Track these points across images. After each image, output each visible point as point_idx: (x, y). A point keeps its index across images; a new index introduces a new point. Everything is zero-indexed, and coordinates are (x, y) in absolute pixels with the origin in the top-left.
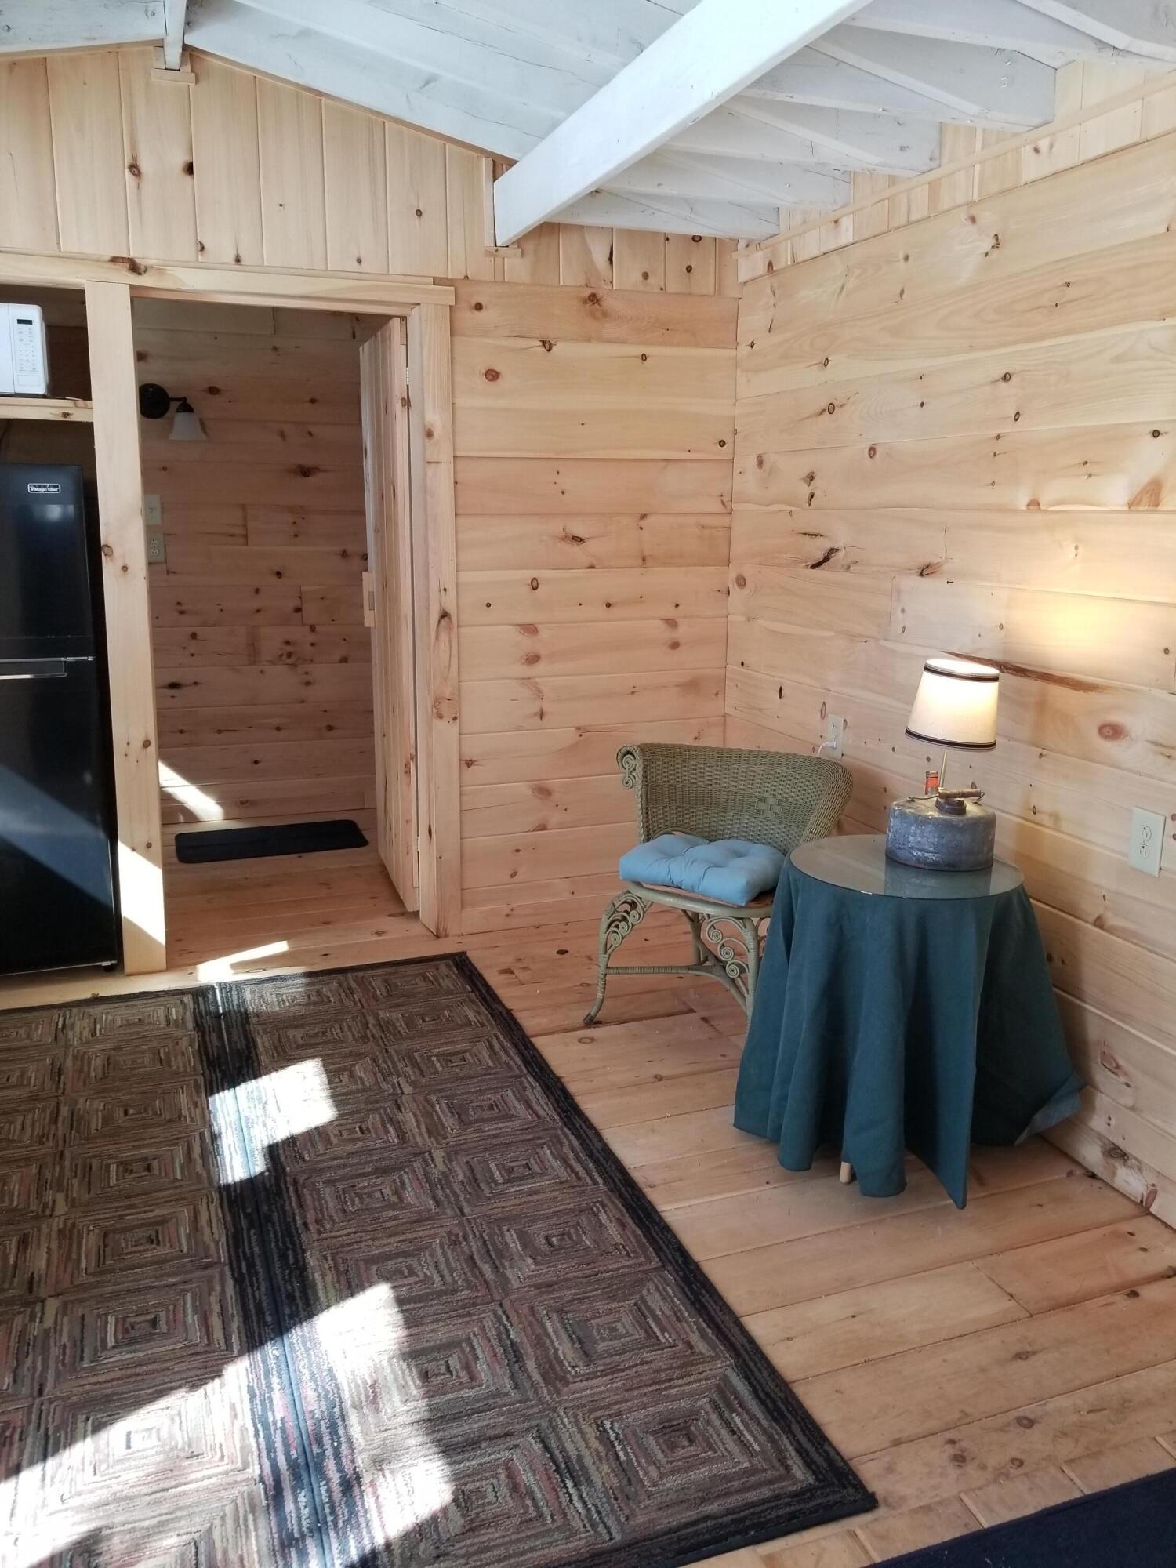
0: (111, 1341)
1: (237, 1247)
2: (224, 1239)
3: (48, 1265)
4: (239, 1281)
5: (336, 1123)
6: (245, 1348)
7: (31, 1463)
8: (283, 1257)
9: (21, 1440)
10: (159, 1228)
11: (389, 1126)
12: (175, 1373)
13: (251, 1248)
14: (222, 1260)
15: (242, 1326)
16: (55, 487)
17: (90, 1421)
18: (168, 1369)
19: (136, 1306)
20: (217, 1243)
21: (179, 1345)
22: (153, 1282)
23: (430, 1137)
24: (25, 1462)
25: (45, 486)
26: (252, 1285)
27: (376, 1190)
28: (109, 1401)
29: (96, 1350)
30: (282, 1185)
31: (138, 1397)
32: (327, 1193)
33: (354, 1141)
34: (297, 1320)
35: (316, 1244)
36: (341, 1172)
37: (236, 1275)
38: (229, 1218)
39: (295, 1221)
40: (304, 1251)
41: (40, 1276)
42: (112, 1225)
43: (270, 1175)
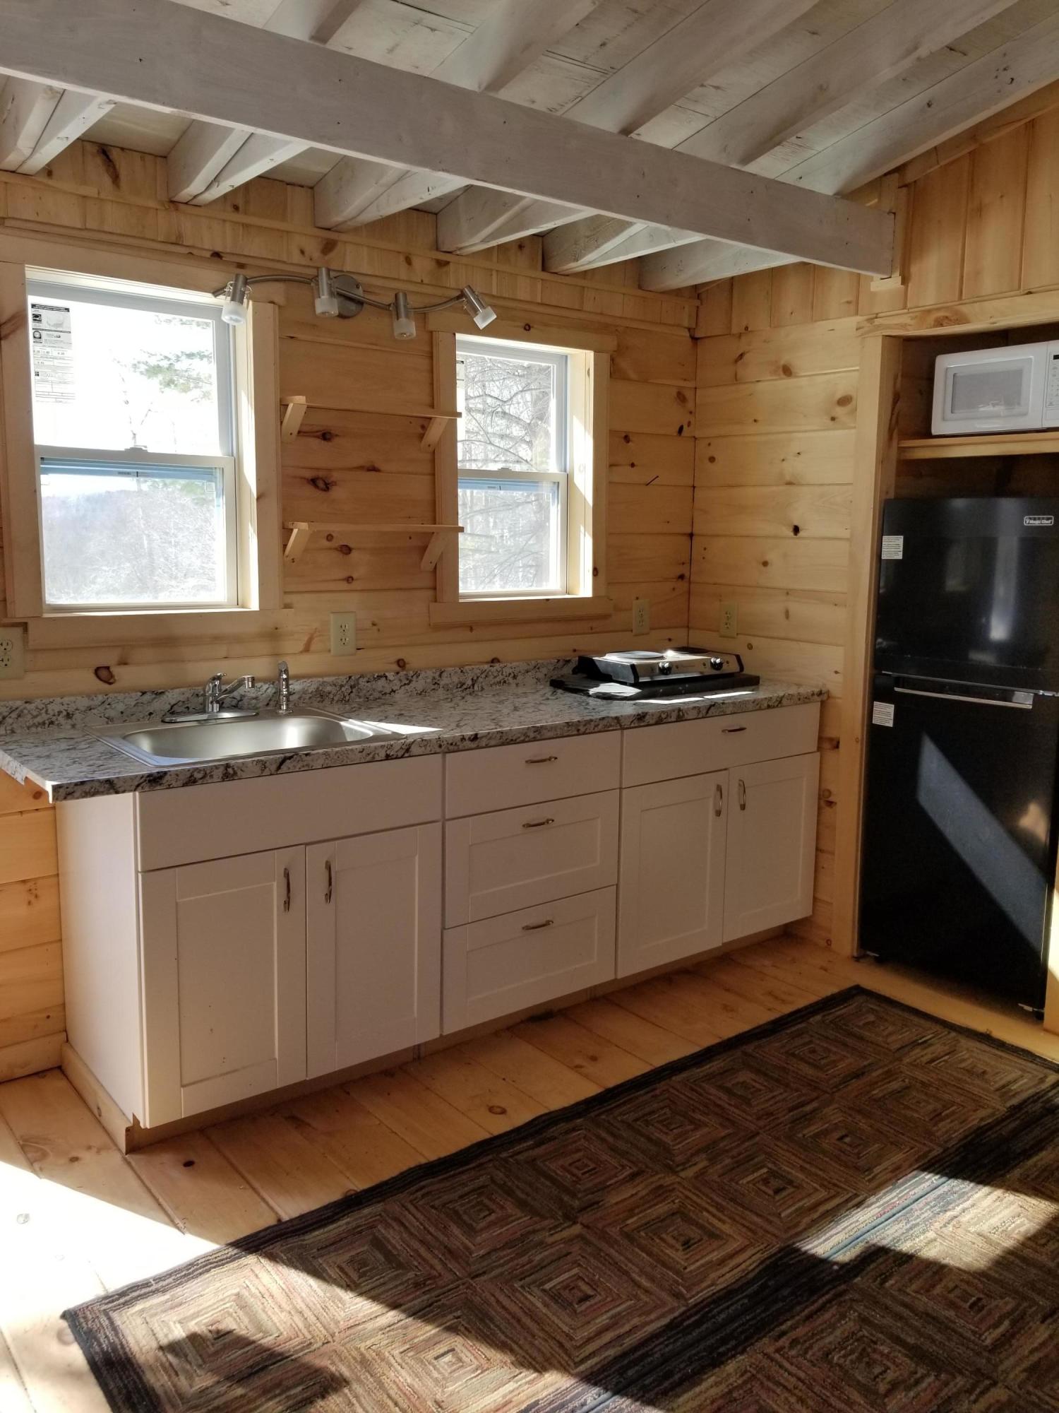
0: (547, 1286)
1: (714, 1302)
2: (719, 1288)
3: (617, 1203)
4: (669, 1327)
5: (965, 1277)
6: (584, 1375)
7: (404, 1311)
8: (724, 1341)
9: (424, 1293)
10: (705, 1238)
11: (1006, 1323)
12: (532, 1344)
13: (719, 1313)
14: (690, 1301)
15: (610, 1358)
16: (1048, 519)
17: (456, 1320)
18: (533, 1336)
19: (600, 1276)
20: (712, 1285)
21: (566, 1329)
22: (634, 1272)
23: (1025, 1370)
24: (403, 1307)
25: (1039, 519)
26: (669, 1338)
27: (882, 1364)
28: (482, 1320)
29: (534, 1282)
30: (827, 1288)
31: (494, 1334)
32: (848, 1325)
33: (952, 1305)
34: (641, 1393)
35: (760, 1356)
36: (888, 1321)
37: (675, 1321)
38: (751, 1276)
39: (781, 1324)
40: (742, 1353)
41: (603, 1205)
42: (690, 1210)
43: (837, 1271)
